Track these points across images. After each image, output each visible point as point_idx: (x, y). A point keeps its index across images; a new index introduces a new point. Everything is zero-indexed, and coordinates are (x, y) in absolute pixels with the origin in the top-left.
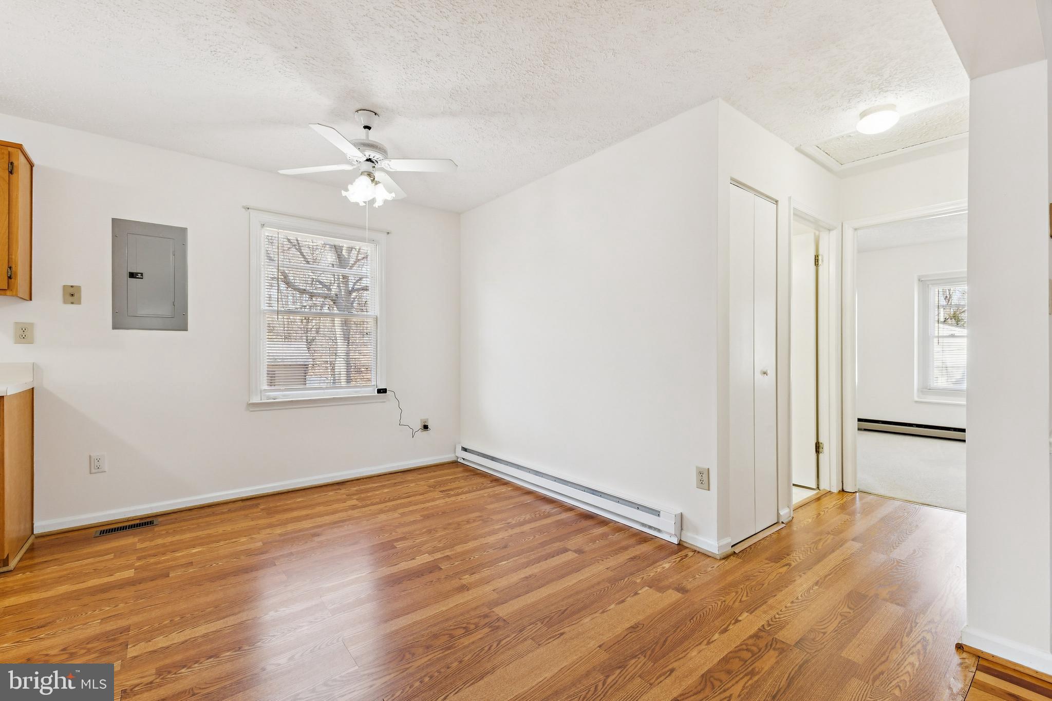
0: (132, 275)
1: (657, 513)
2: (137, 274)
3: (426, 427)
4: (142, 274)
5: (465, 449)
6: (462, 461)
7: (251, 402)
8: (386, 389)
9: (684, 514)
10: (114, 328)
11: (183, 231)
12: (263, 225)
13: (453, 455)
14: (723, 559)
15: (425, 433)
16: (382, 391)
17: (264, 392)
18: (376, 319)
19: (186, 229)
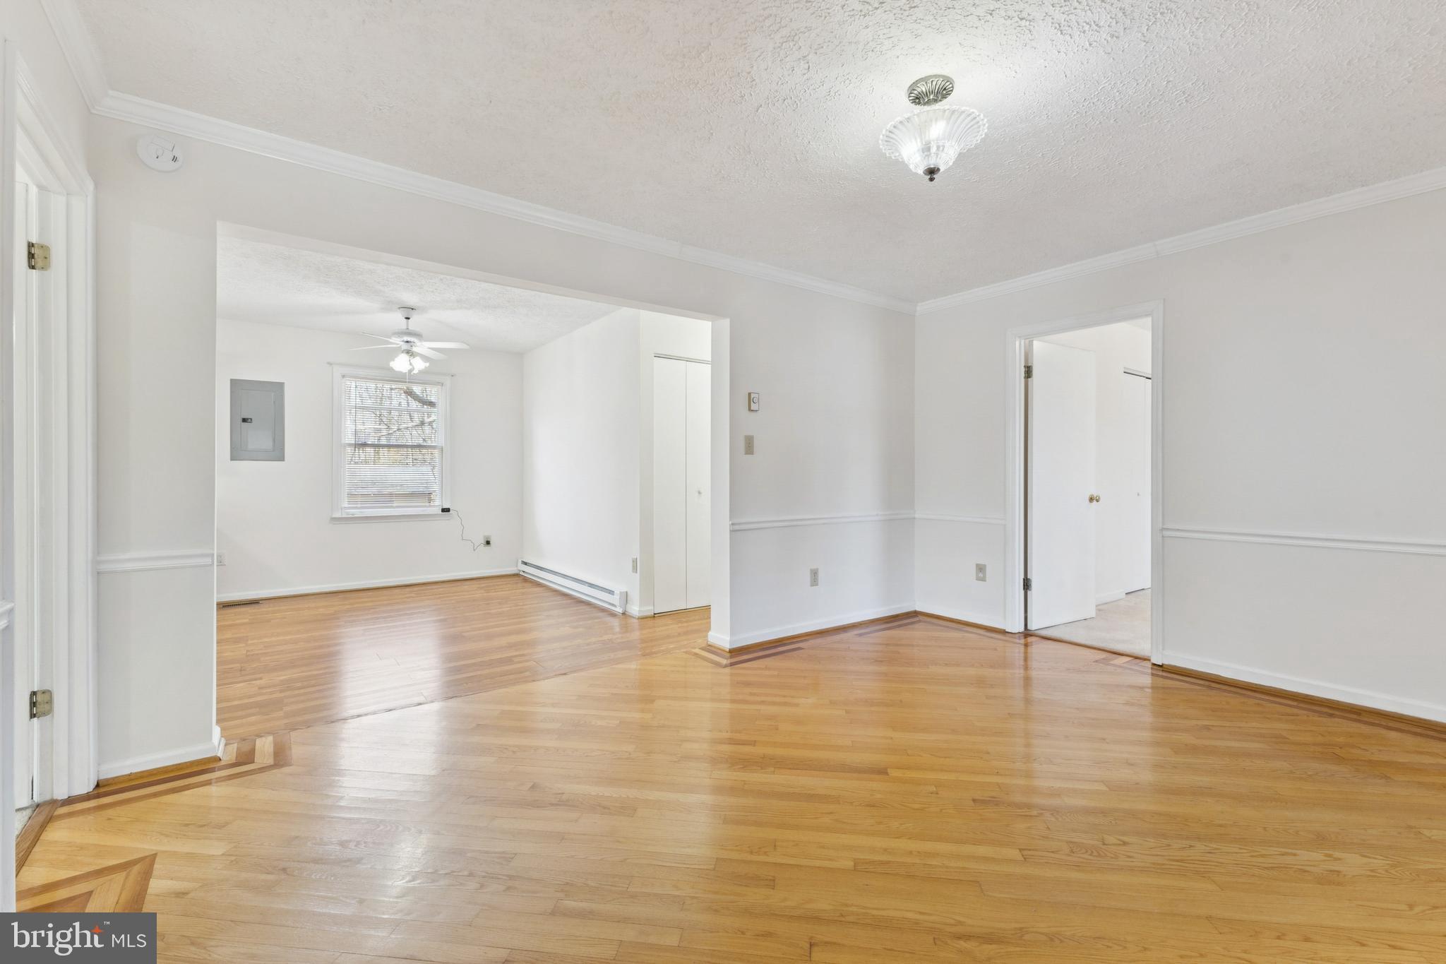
0: (244, 420)
1: (611, 592)
2: (248, 419)
3: (488, 543)
4: (251, 419)
5: (525, 564)
6: (522, 573)
7: (334, 516)
8: (449, 509)
9: (629, 593)
10: (232, 459)
11: (280, 386)
12: (343, 376)
13: (516, 568)
14: (641, 619)
15: (488, 548)
16: (445, 510)
17: (346, 508)
18: (442, 449)
19: (283, 383)
